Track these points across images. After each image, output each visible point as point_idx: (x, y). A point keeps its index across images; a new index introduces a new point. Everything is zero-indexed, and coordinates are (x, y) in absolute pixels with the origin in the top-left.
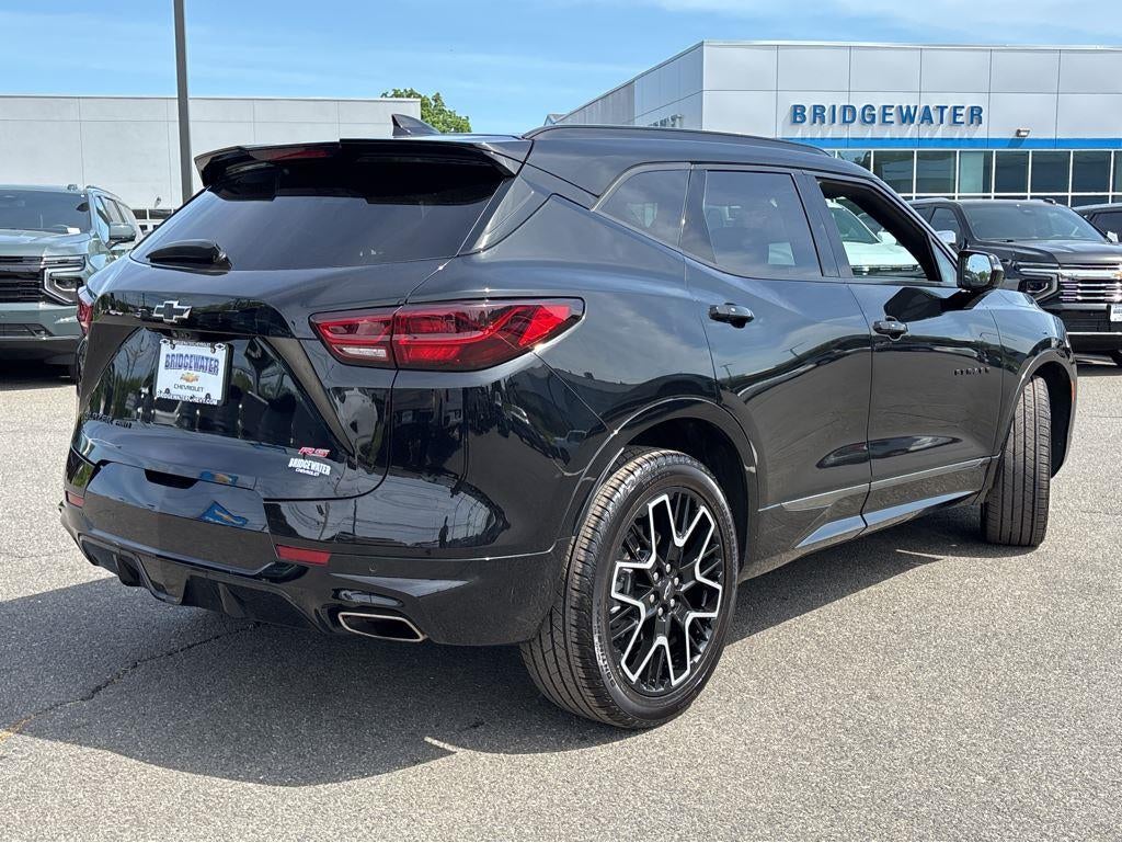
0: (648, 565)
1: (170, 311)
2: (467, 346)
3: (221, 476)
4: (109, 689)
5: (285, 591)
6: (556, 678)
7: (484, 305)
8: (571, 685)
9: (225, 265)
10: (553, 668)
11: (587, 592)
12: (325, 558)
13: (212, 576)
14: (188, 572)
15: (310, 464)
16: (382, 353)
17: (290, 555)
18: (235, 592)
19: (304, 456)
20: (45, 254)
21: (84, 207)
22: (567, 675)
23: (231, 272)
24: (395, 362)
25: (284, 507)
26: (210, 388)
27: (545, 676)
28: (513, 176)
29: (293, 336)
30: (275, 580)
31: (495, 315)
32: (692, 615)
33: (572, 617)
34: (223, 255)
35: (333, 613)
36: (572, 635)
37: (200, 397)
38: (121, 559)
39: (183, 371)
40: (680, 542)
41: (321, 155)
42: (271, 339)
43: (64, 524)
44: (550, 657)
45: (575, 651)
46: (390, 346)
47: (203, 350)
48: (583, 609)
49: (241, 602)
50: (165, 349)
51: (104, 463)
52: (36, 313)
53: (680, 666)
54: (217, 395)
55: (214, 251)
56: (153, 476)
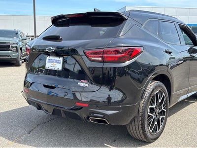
0: (154, 107)
1: (50, 49)
2: (120, 57)
3: (59, 86)
4: (33, 131)
5: (77, 112)
6: (135, 132)
7: (123, 48)
8: (138, 133)
9: (61, 40)
10: (134, 130)
11: (144, 113)
12: (87, 105)
13: (59, 109)
14: (54, 108)
15: (83, 84)
16: (100, 59)
17: (78, 105)
18: (65, 112)
19: (82, 82)
20: (10, 42)
21: (17, 34)
22: (138, 131)
23: (62, 41)
24: (103, 61)
25: (76, 93)
26: (59, 67)
27: (132, 131)
28: (126, 20)
29: (79, 55)
30: (75, 110)
31: (126, 50)
32: (161, 117)
33: (140, 118)
34: (61, 38)
35: (88, 118)
36: (140, 123)
37: (56, 69)
38: (38, 104)
39: (52, 63)
40: (160, 101)
41: (82, 16)
42: (73, 56)
43: (23, 96)
44: (134, 127)
45: (140, 126)
46: (103, 58)
47: (57, 58)
48: (143, 116)
49: (66, 115)
50: (48, 58)
51: (33, 83)
52: (9, 53)
53: (159, 128)
54: (60, 68)
55: (59, 37)
56: (45, 86)
